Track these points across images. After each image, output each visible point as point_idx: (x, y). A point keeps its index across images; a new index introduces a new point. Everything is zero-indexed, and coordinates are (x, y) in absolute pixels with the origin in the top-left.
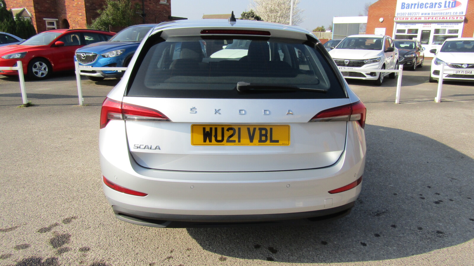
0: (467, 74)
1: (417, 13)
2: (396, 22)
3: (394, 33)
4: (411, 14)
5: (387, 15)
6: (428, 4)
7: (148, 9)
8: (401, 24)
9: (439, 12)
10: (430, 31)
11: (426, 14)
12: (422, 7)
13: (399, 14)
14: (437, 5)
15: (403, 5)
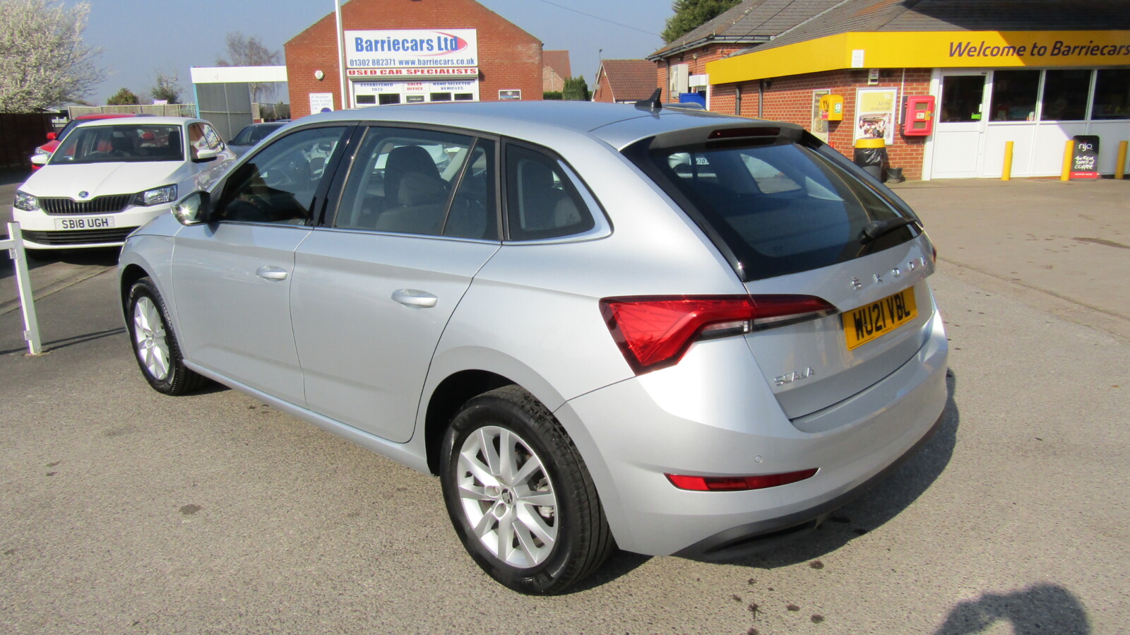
1: (391, 60)
2: (351, 80)
4: (378, 61)
6: (407, 42)
8: (363, 83)
9: (432, 60)
10: (422, 97)
11: (407, 63)
12: (396, 48)
13: (355, 62)
14: (425, 45)
15: (359, 44)
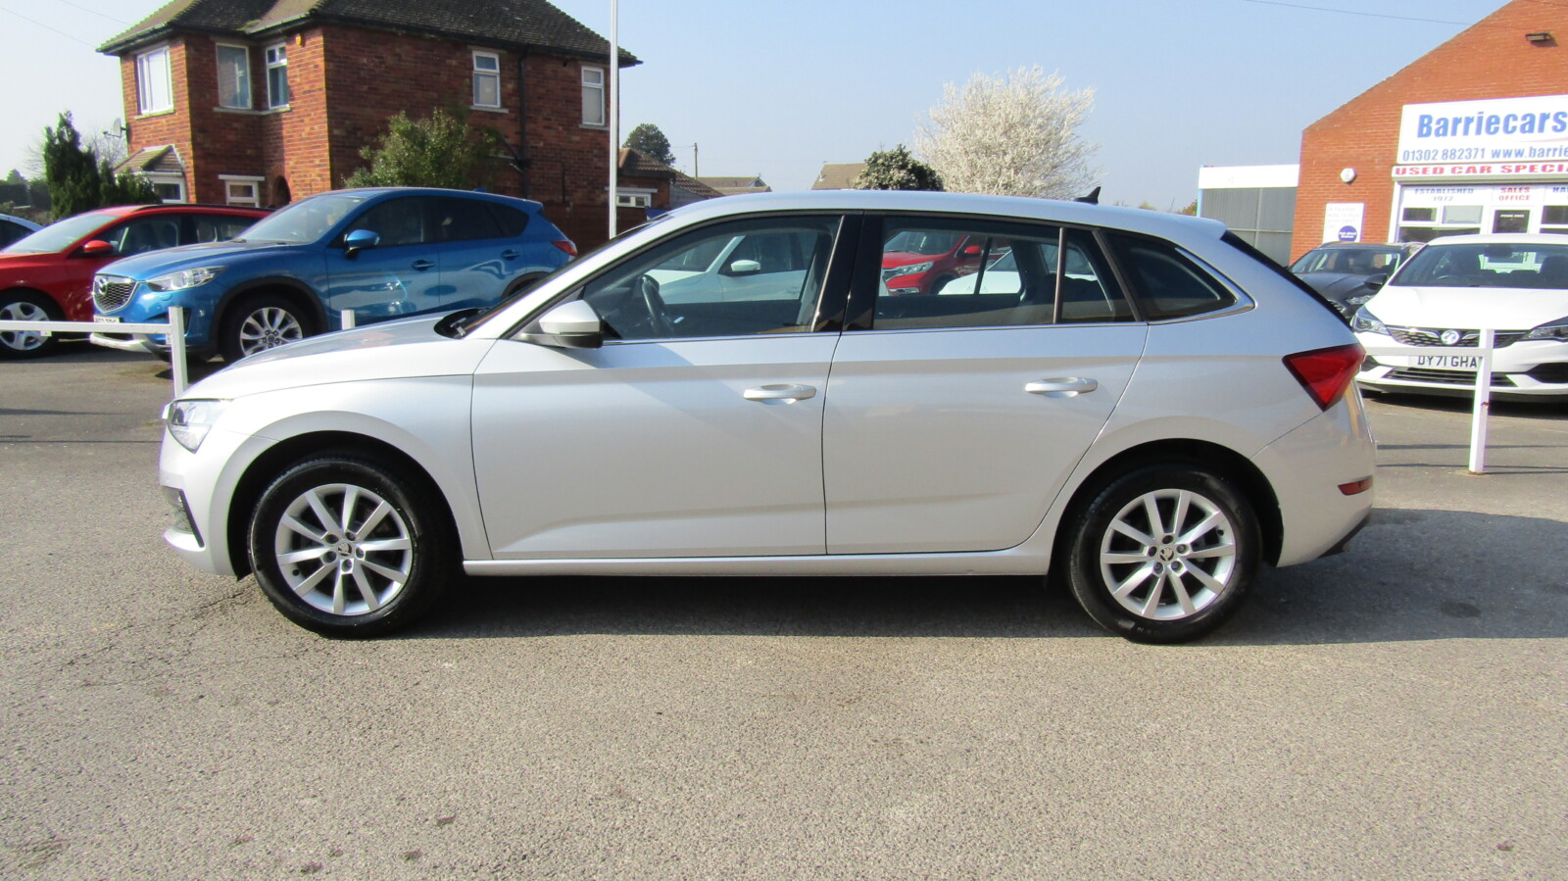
0: (1458, 369)
1: (1477, 149)
2: (1399, 182)
3: (1396, 222)
4: (1453, 153)
5: (1370, 158)
6: (1515, 118)
7: (542, 144)
8: (1420, 188)
9: (1559, 148)
10: (1526, 213)
11: (1508, 153)
12: (1492, 130)
13: (1411, 155)
14: (1550, 123)
15: (1424, 127)
